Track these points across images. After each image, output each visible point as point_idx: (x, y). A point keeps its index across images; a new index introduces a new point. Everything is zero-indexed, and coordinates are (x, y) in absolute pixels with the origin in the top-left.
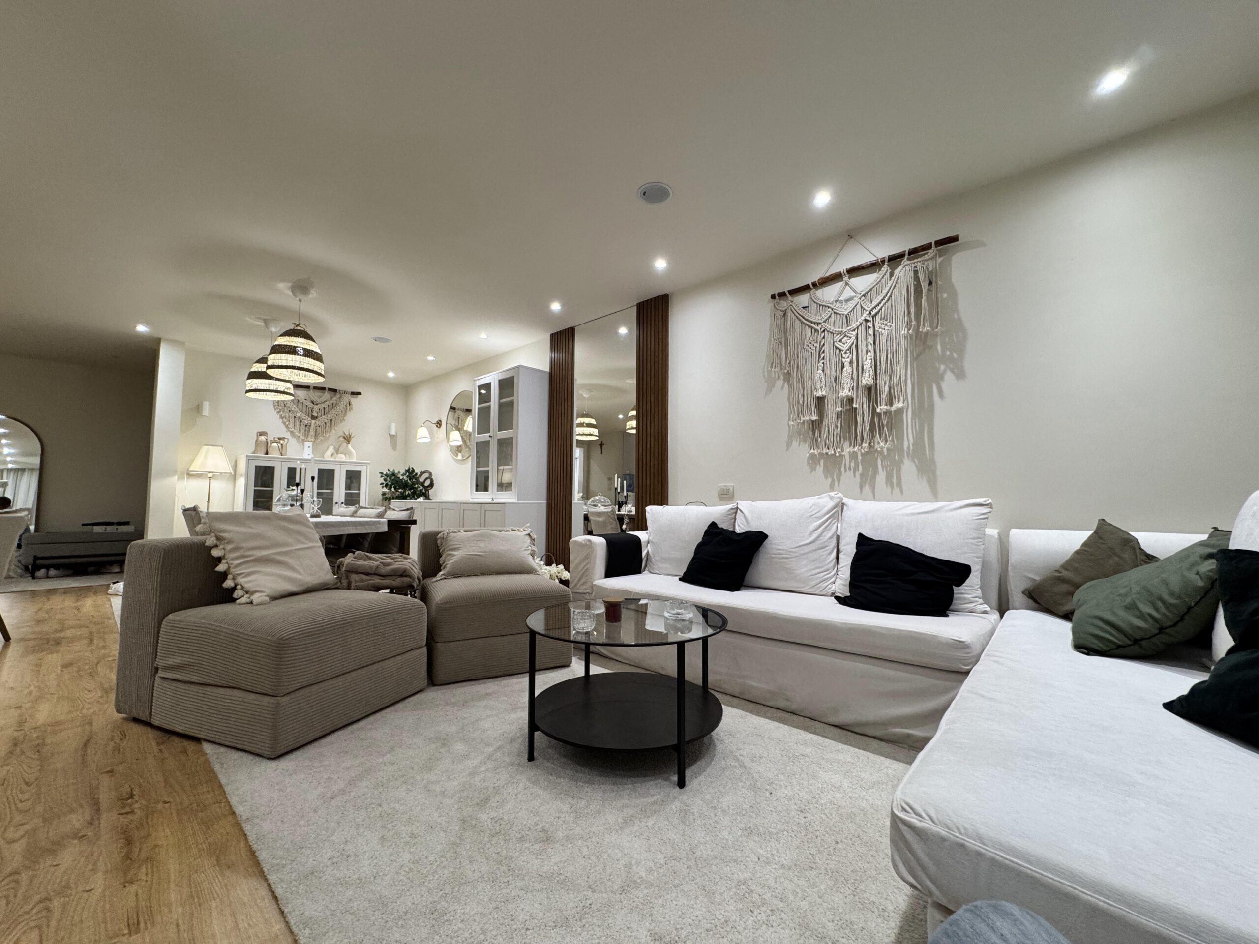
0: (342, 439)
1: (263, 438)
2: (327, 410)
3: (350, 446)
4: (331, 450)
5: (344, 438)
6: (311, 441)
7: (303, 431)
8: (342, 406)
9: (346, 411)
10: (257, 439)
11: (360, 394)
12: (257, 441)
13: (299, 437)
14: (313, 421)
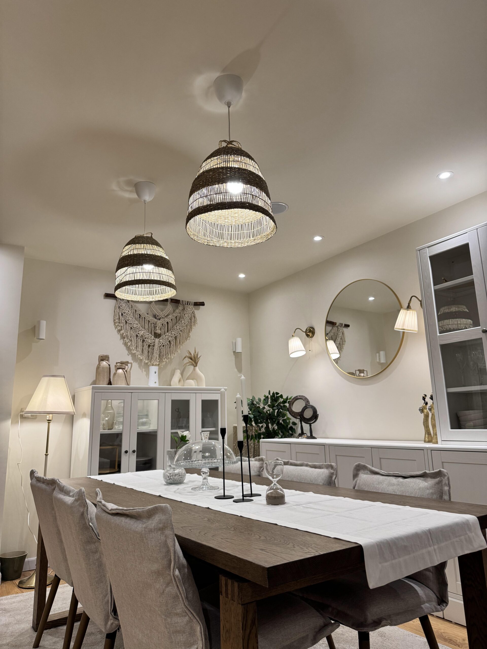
0: (187, 360)
1: (104, 363)
2: (170, 325)
3: (197, 368)
4: (177, 375)
5: (191, 359)
6: (156, 365)
7: (146, 352)
8: (185, 320)
9: (191, 325)
10: (99, 364)
11: (202, 304)
12: (98, 368)
13: (141, 360)
14: (157, 340)
